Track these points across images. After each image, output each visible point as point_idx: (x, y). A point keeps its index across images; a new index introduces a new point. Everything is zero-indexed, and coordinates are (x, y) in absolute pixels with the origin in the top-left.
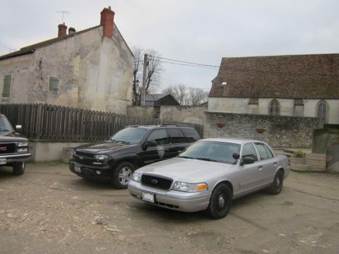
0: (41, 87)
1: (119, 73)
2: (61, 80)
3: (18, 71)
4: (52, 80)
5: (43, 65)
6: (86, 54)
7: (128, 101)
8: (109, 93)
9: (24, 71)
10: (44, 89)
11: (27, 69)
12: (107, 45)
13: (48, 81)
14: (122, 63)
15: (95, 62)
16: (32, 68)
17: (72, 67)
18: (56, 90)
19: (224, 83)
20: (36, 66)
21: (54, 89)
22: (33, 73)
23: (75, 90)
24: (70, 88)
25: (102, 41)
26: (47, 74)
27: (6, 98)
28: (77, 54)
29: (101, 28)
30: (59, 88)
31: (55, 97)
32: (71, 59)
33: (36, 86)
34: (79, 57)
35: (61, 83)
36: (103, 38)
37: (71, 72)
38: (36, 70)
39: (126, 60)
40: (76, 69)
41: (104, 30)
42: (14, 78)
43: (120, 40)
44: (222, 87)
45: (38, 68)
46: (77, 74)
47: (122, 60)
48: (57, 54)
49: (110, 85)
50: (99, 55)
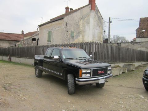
0: (67, 36)
1: (98, 28)
2: (75, 32)
3: (55, 29)
4: (71, 32)
5: (68, 25)
6: (84, 19)
7: (101, 41)
8: (94, 38)
9: (59, 28)
10: (69, 37)
11: (60, 27)
12: (93, 14)
13: (70, 32)
14: (99, 23)
15: (88, 23)
16: (63, 27)
17: (79, 25)
18: (73, 37)
19: (144, 31)
20: (65, 25)
21: (72, 37)
22: (64, 29)
23: (81, 36)
24: (79, 36)
25: (91, 12)
26: (69, 29)
27: (50, 42)
28: (81, 19)
29: (90, 5)
30: (75, 36)
31: (73, 40)
32: (79, 22)
33: (65, 35)
34: (82, 20)
35: (75, 33)
36: (91, 10)
37: (79, 28)
38: (65, 27)
39: (100, 21)
40: (81, 26)
41: (91, 6)
42: (53, 32)
43: (98, 11)
44: (143, 32)
45: (66, 26)
46: (82, 29)
47: (99, 21)
48: (73, 19)
49: (94, 34)
50: (89, 19)
